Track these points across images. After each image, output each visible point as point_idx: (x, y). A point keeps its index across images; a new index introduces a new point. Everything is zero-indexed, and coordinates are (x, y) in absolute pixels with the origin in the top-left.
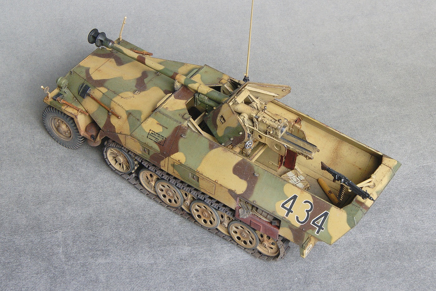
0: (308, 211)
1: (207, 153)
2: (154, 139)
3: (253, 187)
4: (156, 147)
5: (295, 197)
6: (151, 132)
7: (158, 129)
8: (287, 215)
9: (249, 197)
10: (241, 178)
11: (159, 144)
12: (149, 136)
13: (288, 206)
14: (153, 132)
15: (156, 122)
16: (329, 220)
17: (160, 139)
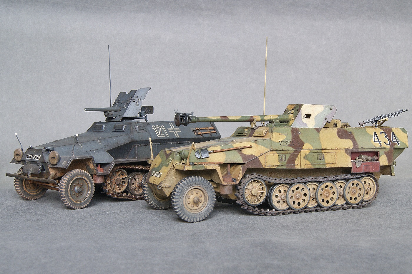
0: (386, 137)
1: (319, 135)
2: (285, 144)
3: (355, 140)
4: (290, 148)
5: (375, 133)
6: (280, 141)
7: (283, 137)
8: (381, 145)
9: (358, 146)
10: (346, 139)
11: (290, 145)
12: (281, 144)
13: (376, 140)
14: (282, 141)
15: (278, 134)
16: (397, 136)
17: (289, 142)
